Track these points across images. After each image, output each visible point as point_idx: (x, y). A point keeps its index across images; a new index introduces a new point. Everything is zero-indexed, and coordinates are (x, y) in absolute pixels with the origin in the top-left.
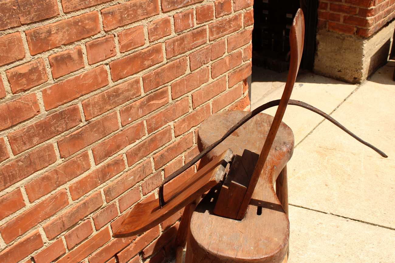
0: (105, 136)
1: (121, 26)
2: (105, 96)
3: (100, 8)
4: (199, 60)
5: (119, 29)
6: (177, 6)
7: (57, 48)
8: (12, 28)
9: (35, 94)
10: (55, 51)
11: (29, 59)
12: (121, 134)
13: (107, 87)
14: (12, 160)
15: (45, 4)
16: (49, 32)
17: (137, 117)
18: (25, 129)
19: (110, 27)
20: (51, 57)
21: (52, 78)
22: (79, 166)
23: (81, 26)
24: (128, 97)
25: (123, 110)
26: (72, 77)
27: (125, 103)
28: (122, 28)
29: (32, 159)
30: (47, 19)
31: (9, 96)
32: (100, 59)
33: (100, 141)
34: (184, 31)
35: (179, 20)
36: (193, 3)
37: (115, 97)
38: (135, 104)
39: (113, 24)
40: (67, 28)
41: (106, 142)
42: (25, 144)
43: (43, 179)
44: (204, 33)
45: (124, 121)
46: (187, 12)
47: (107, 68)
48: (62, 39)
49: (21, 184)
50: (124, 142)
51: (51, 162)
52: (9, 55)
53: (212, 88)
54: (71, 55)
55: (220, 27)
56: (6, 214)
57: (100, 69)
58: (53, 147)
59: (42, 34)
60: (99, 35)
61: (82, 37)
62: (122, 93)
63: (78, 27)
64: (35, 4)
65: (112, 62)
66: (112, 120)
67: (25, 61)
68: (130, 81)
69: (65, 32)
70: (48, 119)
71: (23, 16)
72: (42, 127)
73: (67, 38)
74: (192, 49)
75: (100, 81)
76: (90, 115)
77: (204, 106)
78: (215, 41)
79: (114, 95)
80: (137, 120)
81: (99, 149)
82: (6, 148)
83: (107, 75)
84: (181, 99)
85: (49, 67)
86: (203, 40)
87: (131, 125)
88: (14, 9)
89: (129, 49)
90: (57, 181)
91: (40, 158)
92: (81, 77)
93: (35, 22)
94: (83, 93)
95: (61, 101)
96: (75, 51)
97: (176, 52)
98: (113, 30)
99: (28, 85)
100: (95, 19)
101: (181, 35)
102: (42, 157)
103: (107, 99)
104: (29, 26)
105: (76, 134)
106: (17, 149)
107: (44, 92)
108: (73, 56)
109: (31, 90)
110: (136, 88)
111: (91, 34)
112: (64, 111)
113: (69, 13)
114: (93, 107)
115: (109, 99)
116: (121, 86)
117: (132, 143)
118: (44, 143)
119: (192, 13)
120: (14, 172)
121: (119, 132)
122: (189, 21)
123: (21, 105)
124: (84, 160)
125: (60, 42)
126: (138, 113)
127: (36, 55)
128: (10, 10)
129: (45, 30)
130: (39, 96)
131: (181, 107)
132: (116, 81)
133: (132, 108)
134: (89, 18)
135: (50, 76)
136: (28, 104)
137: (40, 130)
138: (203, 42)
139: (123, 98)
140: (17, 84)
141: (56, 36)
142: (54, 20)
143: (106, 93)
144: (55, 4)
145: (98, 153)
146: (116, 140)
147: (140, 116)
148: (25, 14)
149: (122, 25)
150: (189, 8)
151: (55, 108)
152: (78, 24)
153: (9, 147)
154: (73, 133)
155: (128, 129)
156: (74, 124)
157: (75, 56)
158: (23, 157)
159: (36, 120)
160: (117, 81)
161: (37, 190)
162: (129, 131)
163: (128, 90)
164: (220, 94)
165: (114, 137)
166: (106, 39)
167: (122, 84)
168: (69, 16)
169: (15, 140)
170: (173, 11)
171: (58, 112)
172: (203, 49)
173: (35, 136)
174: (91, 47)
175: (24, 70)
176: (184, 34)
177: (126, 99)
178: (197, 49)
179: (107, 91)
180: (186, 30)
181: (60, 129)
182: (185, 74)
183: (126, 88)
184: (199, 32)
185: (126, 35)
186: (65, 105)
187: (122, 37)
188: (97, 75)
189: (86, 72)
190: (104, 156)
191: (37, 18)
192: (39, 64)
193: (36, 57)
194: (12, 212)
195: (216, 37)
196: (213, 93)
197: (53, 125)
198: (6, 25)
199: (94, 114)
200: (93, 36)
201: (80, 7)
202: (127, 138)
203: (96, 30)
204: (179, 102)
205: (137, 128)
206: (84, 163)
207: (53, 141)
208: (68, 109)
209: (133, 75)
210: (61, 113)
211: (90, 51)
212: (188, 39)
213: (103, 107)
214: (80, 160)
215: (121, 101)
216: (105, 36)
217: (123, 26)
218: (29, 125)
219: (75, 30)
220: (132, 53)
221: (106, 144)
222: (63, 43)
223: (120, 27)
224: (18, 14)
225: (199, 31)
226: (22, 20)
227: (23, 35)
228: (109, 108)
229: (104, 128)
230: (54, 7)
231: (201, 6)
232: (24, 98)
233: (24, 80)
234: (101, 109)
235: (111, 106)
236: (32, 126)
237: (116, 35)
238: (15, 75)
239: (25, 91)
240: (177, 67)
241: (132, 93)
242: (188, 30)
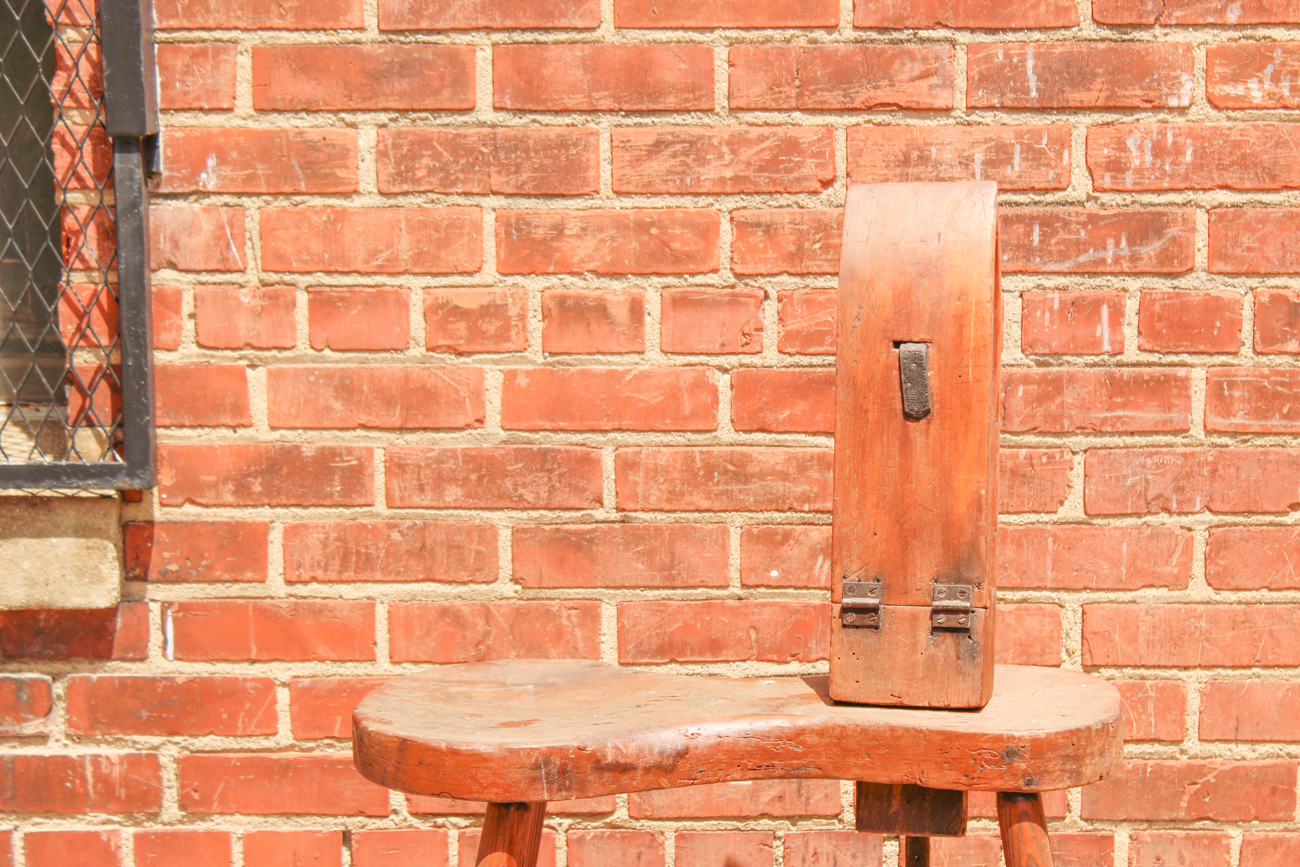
0: (669, 584)
1: (793, 271)
2: (693, 461)
3: (730, 203)
4: (1133, 485)
5: (784, 278)
6: (1045, 264)
7: (572, 274)
8: (466, 194)
9: (481, 372)
10: (566, 282)
11: (489, 280)
12: (732, 608)
13: (708, 435)
14: (377, 515)
15: (563, 158)
16: (559, 229)
17: (804, 577)
18: (433, 450)
19: (752, 266)
20: (548, 292)
21: (540, 349)
22: (560, 634)
23: (656, 236)
24: (783, 498)
25: (755, 531)
26: (600, 365)
27: (767, 515)
28: (797, 280)
29: (429, 541)
30: (563, 196)
31: (416, 351)
32: (703, 347)
33: (651, 594)
34: (1066, 358)
35: (1047, 315)
36: (1127, 270)
37: (732, 479)
38: (805, 533)
39: (766, 260)
40: (612, 232)
41: (670, 606)
42: (421, 489)
43: (444, 612)
44: (1175, 391)
45: (752, 570)
46: (1091, 294)
47: (723, 381)
48: (591, 258)
49: (384, 594)
50: (739, 641)
51: (478, 576)
52: (443, 254)
53: (1204, 624)
54: (609, 306)
55: (1276, 395)
56: (320, 651)
57: (693, 374)
58: (495, 536)
59: (537, 227)
60: (712, 279)
61: (654, 269)
62: (762, 476)
63: (646, 238)
64: (536, 152)
65: (741, 369)
66: (705, 547)
67: (477, 279)
68: (799, 449)
69: (603, 241)
70: (502, 452)
71: (499, 172)
72: (480, 468)
73: (608, 258)
74: (1102, 434)
75: (687, 408)
76: (634, 497)
77: (1148, 683)
78: (1245, 441)
79: (726, 472)
80: (805, 591)
81: (640, 616)
82: (372, 476)
83: (716, 402)
84: (1024, 601)
85: (540, 317)
86: (1165, 416)
87: (779, 595)
88: (482, 153)
89: (812, 350)
90: (480, 642)
91: (450, 547)
92: (629, 377)
93: (529, 196)
94: (625, 423)
95: (552, 421)
96: (623, 298)
97: (1017, 420)
98: (762, 275)
99: (469, 341)
100: (707, 231)
101: (1054, 369)
102: (458, 547)
103: (702, 473)
104: (510, 201)
105: (575, 533)
106: (397, 493)
107: (510, 377)
108: (613, 310)
109: (475, 357)
110: (817, 481)
111: (683, 268)
112: (553, 450)
113: (628, 194)
114: (646, 477)
115: (709, 476)
116: (761, 453)
117: (769, 661)
118: (474, 513)
119: (1115, 305)
120: (372, 550)
121: (729, 597)
122: (1095, 327)
123: (440, 384)
124: (582, 625)
125: (582, 261)
126: (811, 569)
127: (511, 274)
128: (471, 151)
129: (549, 221)
130: (493, 381)
131: (1015, 631)
132: (745, 431)
133: (791, 542)
134: (688, 223)
135: (536, 341)
136: (457, 391)
137: (472, 471)
138: (1164, 423)
139: (762, 492)
140: (444, 329)
141: (575, 242)
142: (579, 203)
143: (701, 453)
144: (592, 163)
145: (634, 626)
146: (710, 621)
147: (819, 580)
148: (504, 169)
149: (798, 270)
150: (1105, 283)
151: (530, 431)
152: (647, 231)
153: (380, 479)
154: (566, 527)
155: (764, 605)
156: (574, 501)
157: (620, 313)
158: (408, 523)
159: (468, 441)
160: (751, 431)
161: (417, 634)
162: (766, 614)
163: (784, 476)
164: (1255, 670)
165: (703, 606)
166: (734, 295)
167: (766, 449)
168: (627, 202)
169: (400, 466)
170: (1024, 277)
171: (535, 447)
172: (1164, 450)
173: (453, 480)
174: (678, 302)
175: (468, 301)
176: (1064, 369)
177: (771, 501)
178: (1129, 440)
179: (705, 449)
180: (1080, 355)
181: (530, 497)
182: (1055, 512)
183: (779, 467)
184: (1147, 382)
185: (808, 302)
186: (562, 436)
187: (792, 307)
188: (680, 389)
189: (647, 367)
190: (654, 647)
191: (536, 187)
192: (510, 300)
193: (510, 280)
194: (335, 657)
195: (1243, 425)
196: (1207, 645)
197: (512, 474)
198: (453, 184)
199: (646, 498)
200: (692, 275)
201: (663, 188)
202: (753, 635)
203: (704, 260)
204: (1012, 607)
205: (798, 616)
206: (578, 633)
207: (503, 521)
208: (567, 451)
209: (815, 434)
210: (544, 453)
211: (671, 314)
212: (1085, 390)
213: (682, 494)
214: (569, 617)
215: (751, 499)
216: (733, 287)
217: (802, 275)
218: (448, 447)
219: (634, 244)
220: (824, 366)
221: (670, 614)
222: (592, 266)
223: (790, 274)
224: (489, 164)
225: (1146, 377)
226: (496, 181)
227: (489, 221)
228: (705, 504)
229: (673, 559)
230: (586, 169)
231: (1171, 290)
232: (452, 372)
233: (462, 327)
234: (673, 496)
235: (710, 499)
236: (454, 452)
237: (773, 294)
238: (442, 306)
239: (460, 354)
240: (1014, 473)
241: (798, 489)
242: (1090, 359)
